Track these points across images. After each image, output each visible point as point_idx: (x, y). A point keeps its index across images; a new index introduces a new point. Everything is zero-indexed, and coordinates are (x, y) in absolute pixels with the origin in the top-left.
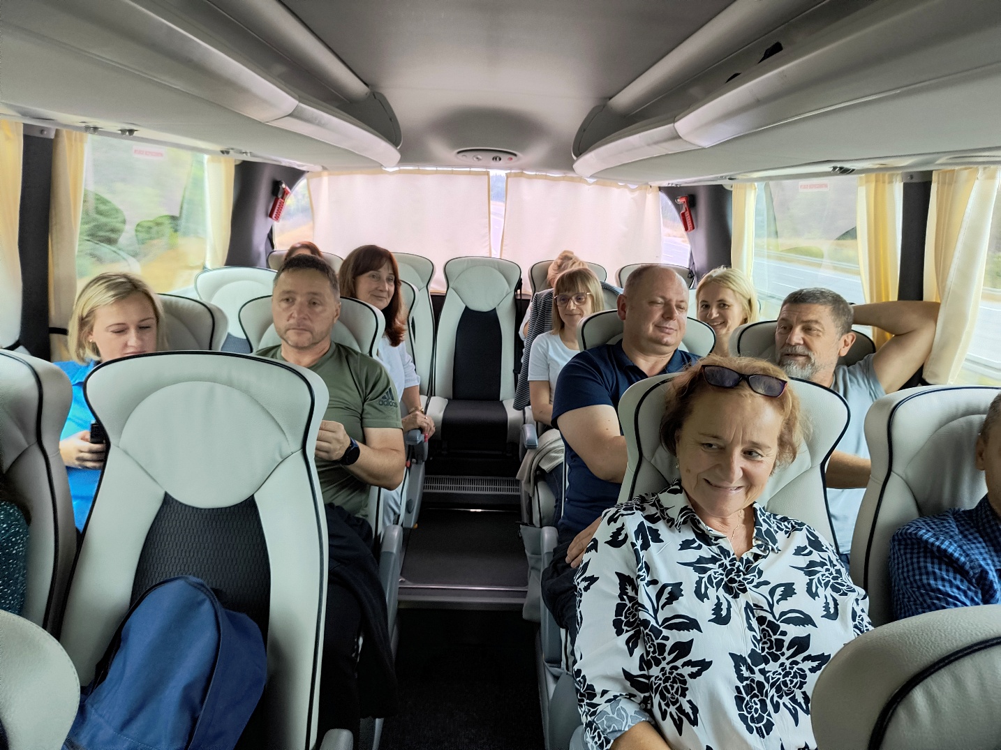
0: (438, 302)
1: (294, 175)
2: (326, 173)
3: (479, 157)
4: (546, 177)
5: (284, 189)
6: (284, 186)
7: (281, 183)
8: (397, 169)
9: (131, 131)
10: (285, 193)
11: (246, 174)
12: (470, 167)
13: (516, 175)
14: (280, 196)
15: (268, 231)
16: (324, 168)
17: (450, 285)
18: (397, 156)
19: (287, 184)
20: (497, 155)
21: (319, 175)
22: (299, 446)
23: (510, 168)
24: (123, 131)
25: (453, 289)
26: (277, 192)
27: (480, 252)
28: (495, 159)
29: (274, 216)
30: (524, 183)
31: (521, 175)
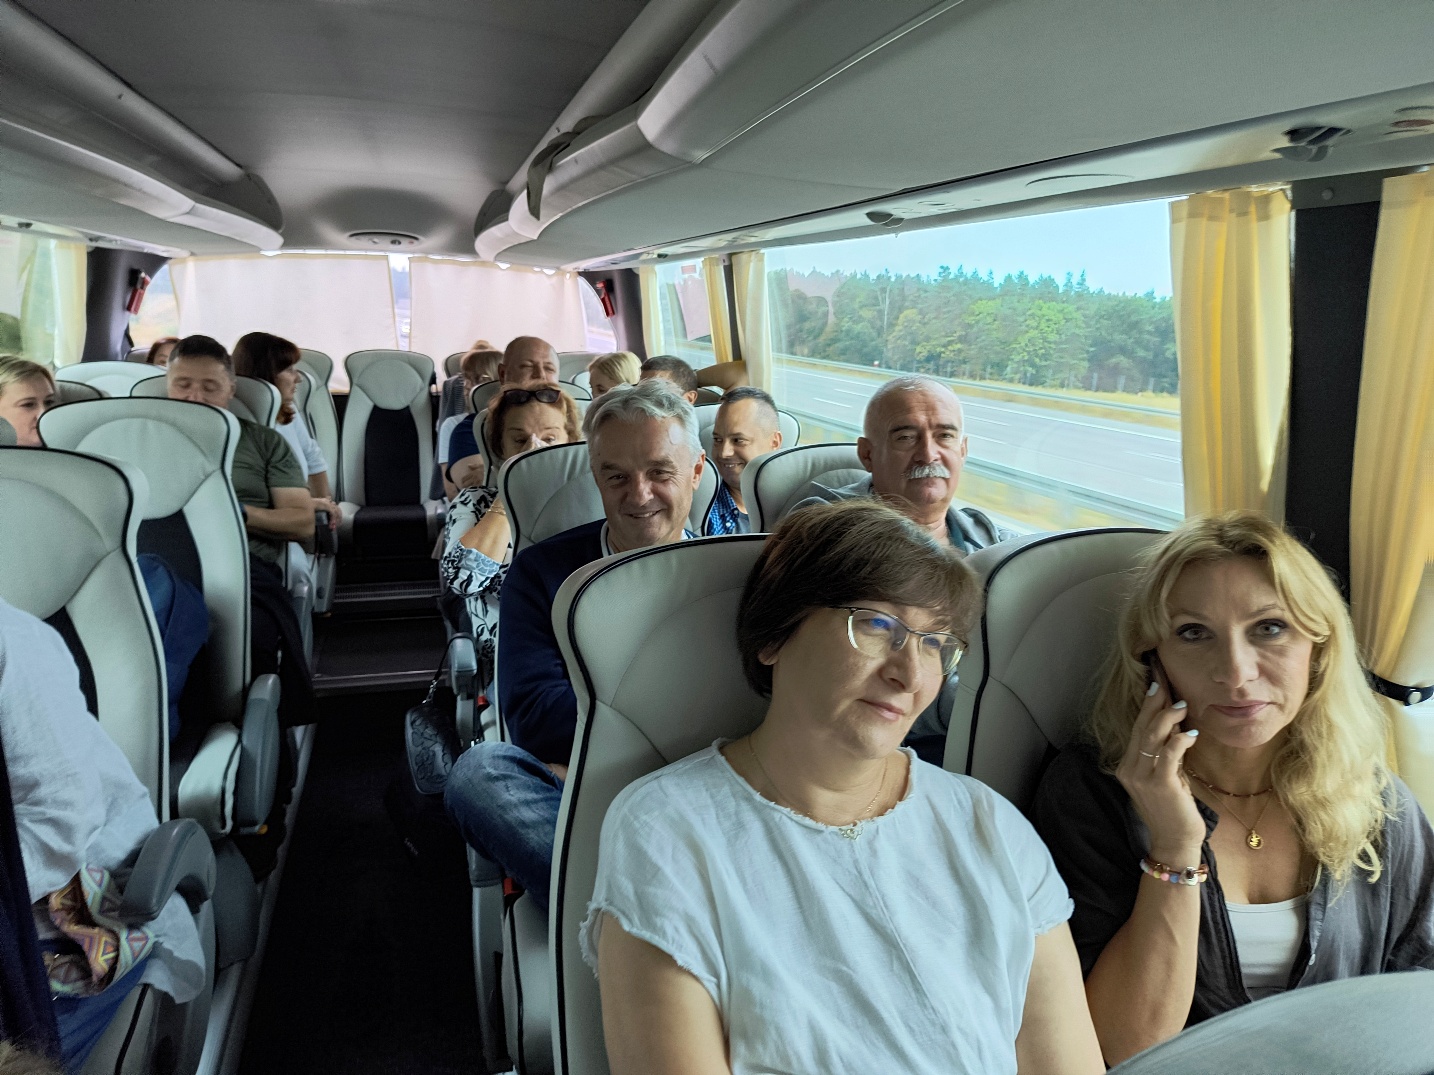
0: (340, 402)
1: (155, 262)
2: (192, 258)
3: (376, 240)
4: (455, 263)
5: (144, 279)
6: (143, 275)
7: (140, 272)
8: (279, 252)
9: (28, 225)
10: (144, 283)
11: (100, 262)
12: (366, 250)
13: (419, 259)
14: (139, 286)
15: (125, 328)
16: (192, 254)
17: (355, 381)
18: (279, 240)
19: (147, 273)
20: (396, 238)
21: (183, 261)
22: (218, 465)
23: (413, 253)
24: (21, 225)
25: (360, 387)
26: (135, 283)
27: (388, 344)
28: (393, 242)
29: (133, 309)
30: (429, 268)
31: (427, 259)
